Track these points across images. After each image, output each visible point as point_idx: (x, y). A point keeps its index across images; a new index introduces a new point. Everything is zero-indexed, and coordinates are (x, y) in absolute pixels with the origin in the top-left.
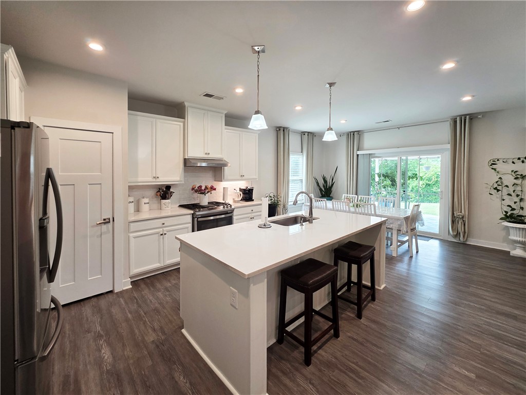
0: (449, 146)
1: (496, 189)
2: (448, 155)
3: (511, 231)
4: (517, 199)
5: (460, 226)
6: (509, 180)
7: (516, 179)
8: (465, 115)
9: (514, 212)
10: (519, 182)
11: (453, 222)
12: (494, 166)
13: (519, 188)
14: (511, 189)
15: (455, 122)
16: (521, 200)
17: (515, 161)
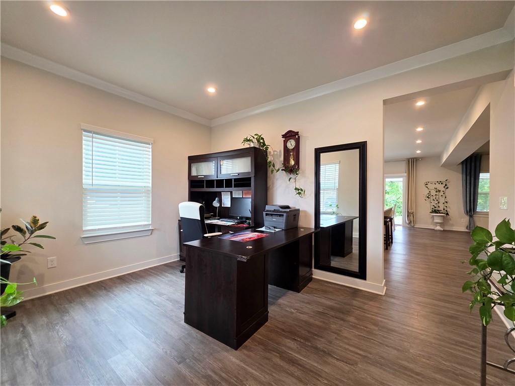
0: (406, 174)
1: (428, 197)
2: (406, 179)
3: (435, 218)
4: (437, 202)
5: (411, 217)
6: (433, 193)
7: (436, 192)
8: (414, 158)
9: (436, 209)
10: (437, 193)
11: (408, 216)
12: (427, 186)
13: (437, 197)
14: (434, 197)
15: (409, 161)
16: (439, 202)
17: (436, 183)
